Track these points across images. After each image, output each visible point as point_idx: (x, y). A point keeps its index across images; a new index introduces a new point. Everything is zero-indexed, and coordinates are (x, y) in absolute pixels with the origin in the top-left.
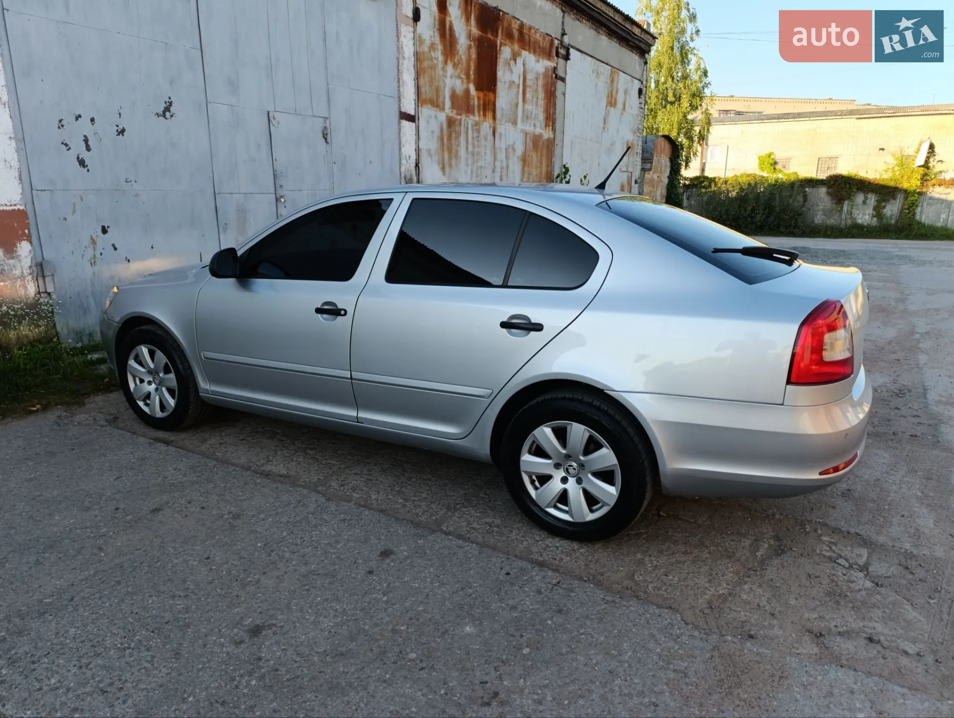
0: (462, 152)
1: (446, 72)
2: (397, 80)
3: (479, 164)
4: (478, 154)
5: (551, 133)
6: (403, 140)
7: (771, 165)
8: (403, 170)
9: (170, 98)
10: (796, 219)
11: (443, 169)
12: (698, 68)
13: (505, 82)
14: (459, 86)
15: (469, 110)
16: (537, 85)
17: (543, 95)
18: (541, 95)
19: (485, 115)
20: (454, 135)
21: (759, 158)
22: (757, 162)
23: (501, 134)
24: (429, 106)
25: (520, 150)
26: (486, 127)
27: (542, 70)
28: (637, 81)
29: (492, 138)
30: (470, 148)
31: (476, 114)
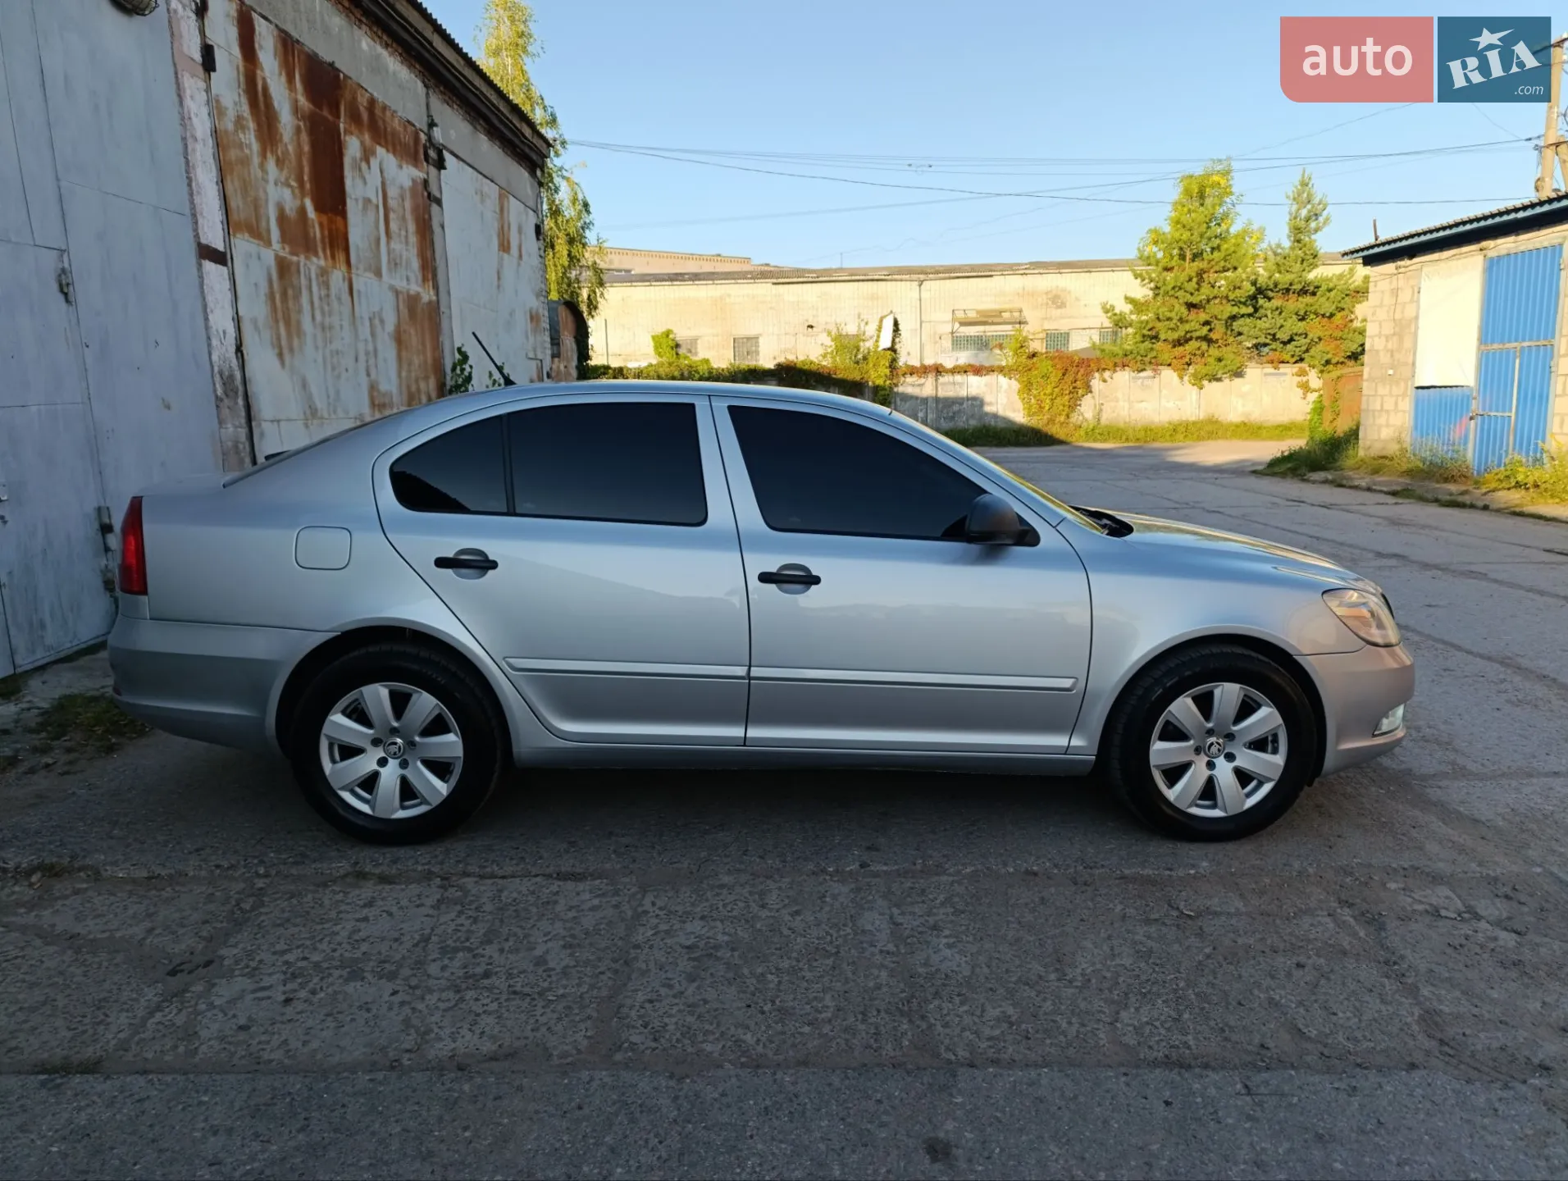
0: (307, 325)
1: (267, 173)
2: (186, 181)
3: (334, 347)
4: (331, 328)
5: (432, 292)
6: (209, 299)
7: (672, 348)
8: (215, 358)
11: (280, 355)
12: (574, 201)
13: (357, 200)
14: (289, 200)
15: (308, 247)
16: (404, 209)
17: (414, 227)
18: (412, 227)
19: (333, 257)
20: (290, 292)
21: (654, 337)
22: (651, 343)
23: (359, 292)
24: (246, 235)
25: (390, 325)
26: (337, 277)
27: (408, 184)
28: (531, 212)
29: (349, 299)
30: (318, 317)
31: (321, 254)
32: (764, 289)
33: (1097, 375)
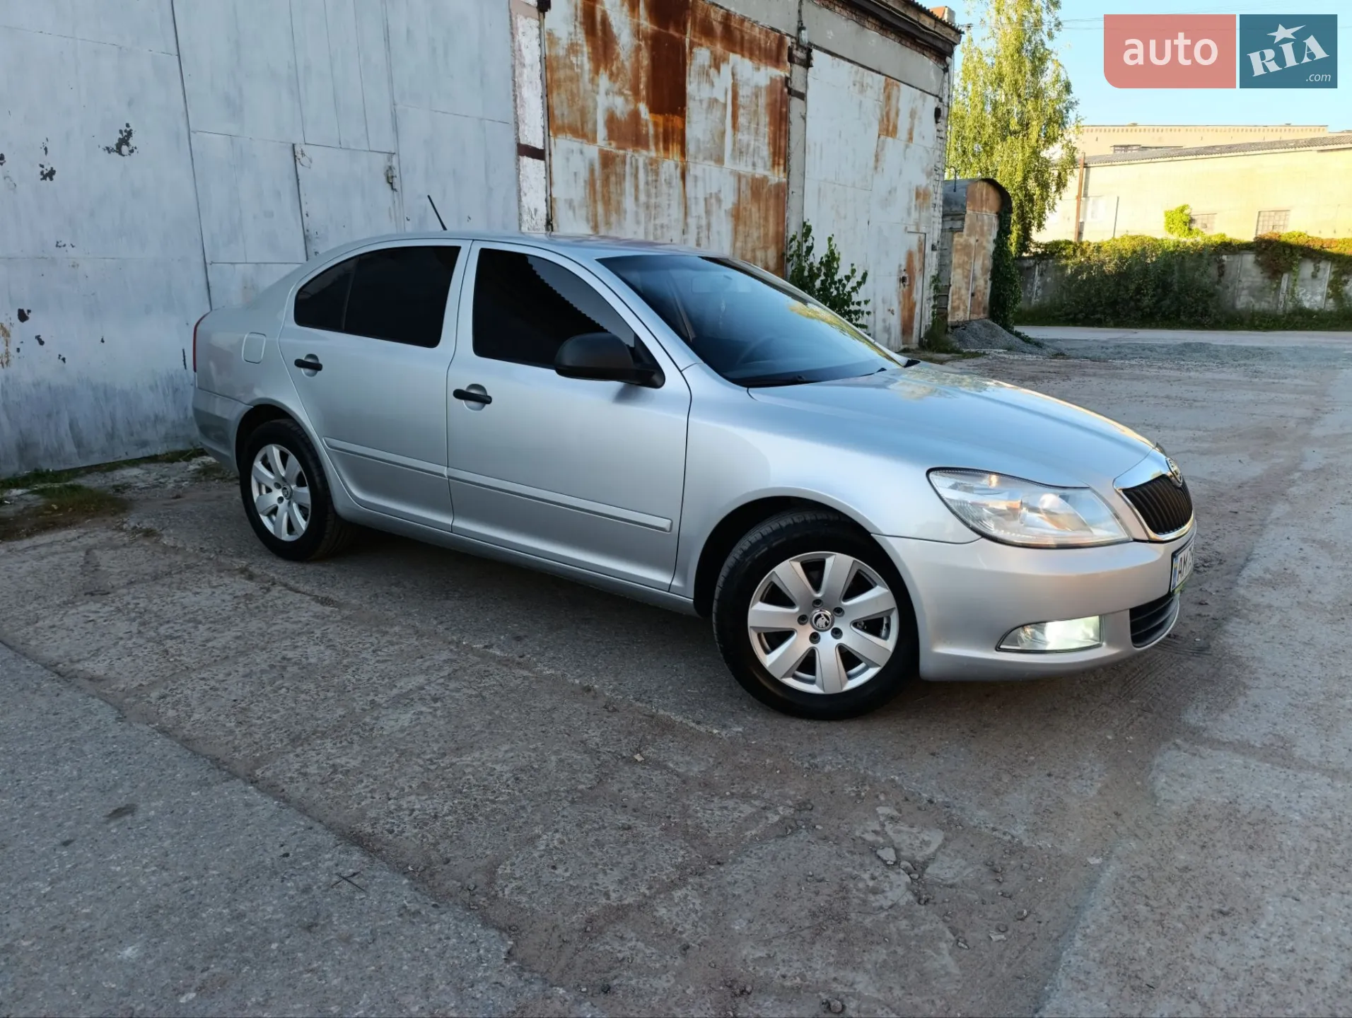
1: (598, 86)
2: (512, 98)
3: (658, 222)
4: (656, 206)
5: (782, 175)
6: (524, 186)
7: (1185, 223)
8: (525, 229)
9: (128, 125)
10: (1205, 302)
11: (595, 229)
12: (1057, 81)
13: (701, 101)
14: (621, 106)
15: (639, 141)
16: (757, 106)
17: (767, 119)
18: (764, 119)
19: (666, 149)
20: (613, 179)
21: (1167, 214)
22: (1164, 219)
23: (695, 177)
24: (569, 136)
26: (669, 166)
27: (764, 83)
28: (930, 98)
29: (681, 183)
30: (642, 198)
31: (652, 147)
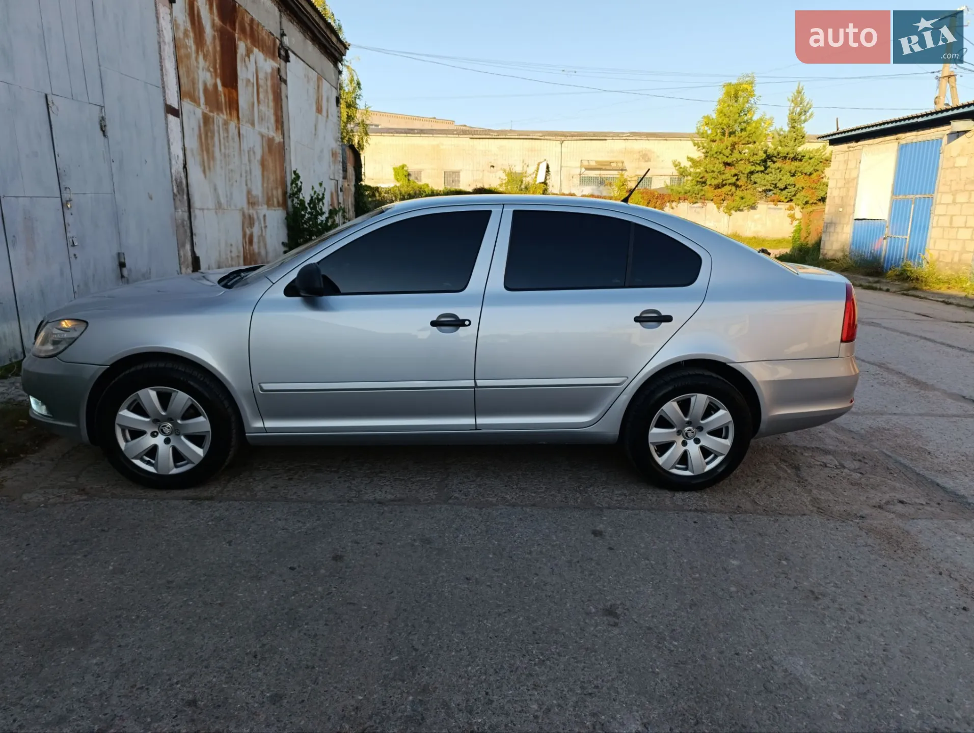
0: (217, 154)
1: (199, 63)
2: (160, 68)
3: (231, 167)
4: (229, 156)
5: (281, 137)
6: (171, 136)
7: (406, 176)
8: (173, 171)
11: (204, 171)
12: (352, 81)
13: (243, 80)
14: (209, 79)
15: (218, 107)
16: (267, 86)
18: (271, 97)
19: (231, 114)
20: (209, 134)
21: (394, 169)
22: (393, 173)
23: (243, 135)
24: (189, 100)
25: (259, 157)
26: (233, 125)
27: (269, 70)
28: (334, 89)
29: (238, 139)
30: (223, 149)
31: (224, 112)
32: (465, 141)
33: (668, 204)
